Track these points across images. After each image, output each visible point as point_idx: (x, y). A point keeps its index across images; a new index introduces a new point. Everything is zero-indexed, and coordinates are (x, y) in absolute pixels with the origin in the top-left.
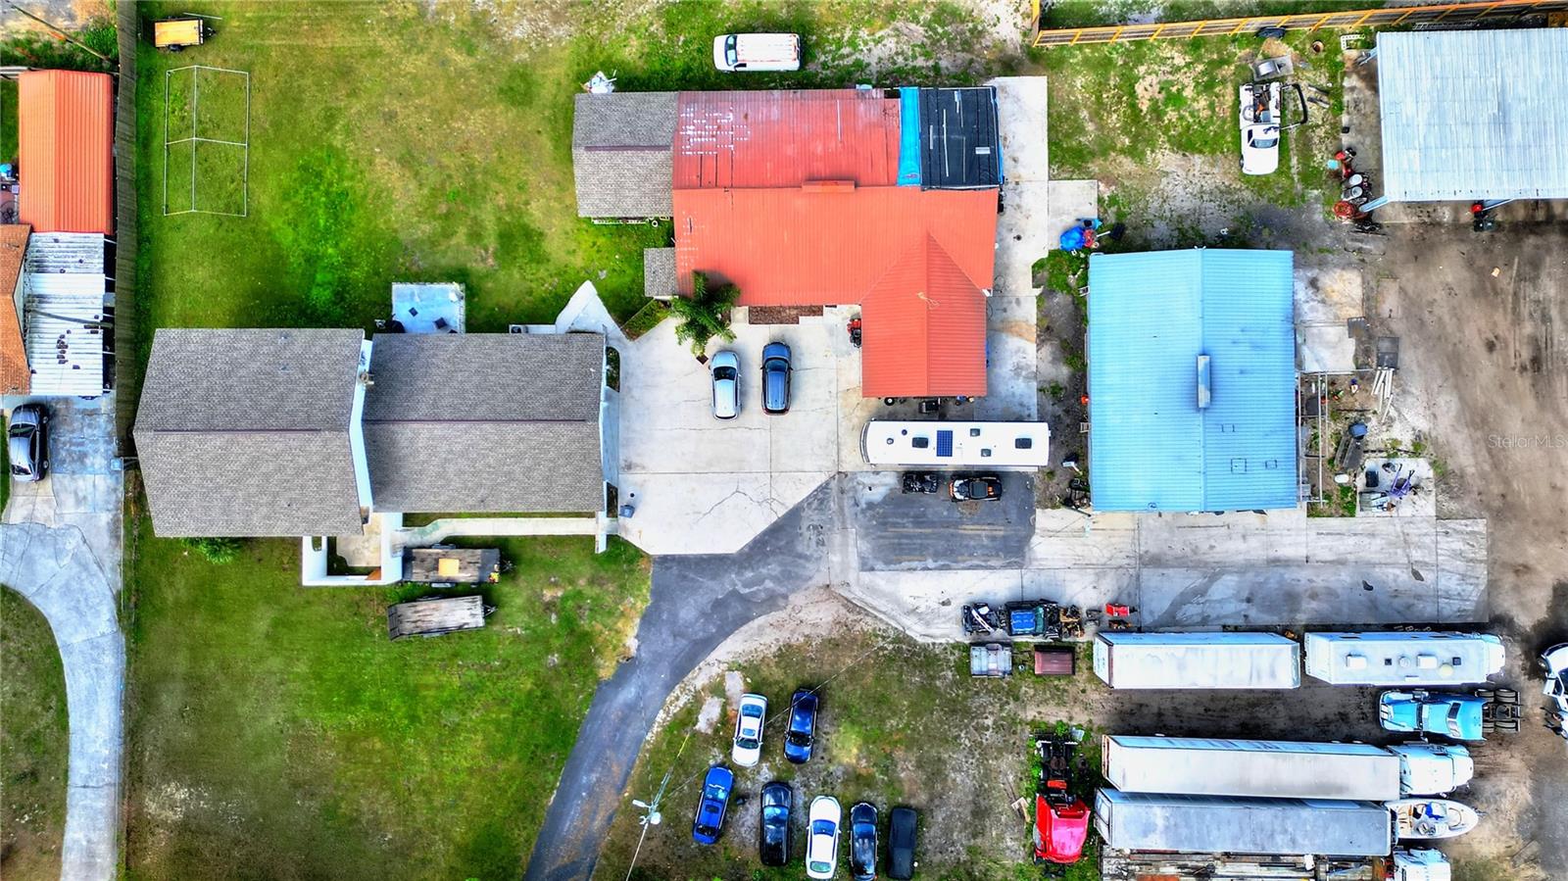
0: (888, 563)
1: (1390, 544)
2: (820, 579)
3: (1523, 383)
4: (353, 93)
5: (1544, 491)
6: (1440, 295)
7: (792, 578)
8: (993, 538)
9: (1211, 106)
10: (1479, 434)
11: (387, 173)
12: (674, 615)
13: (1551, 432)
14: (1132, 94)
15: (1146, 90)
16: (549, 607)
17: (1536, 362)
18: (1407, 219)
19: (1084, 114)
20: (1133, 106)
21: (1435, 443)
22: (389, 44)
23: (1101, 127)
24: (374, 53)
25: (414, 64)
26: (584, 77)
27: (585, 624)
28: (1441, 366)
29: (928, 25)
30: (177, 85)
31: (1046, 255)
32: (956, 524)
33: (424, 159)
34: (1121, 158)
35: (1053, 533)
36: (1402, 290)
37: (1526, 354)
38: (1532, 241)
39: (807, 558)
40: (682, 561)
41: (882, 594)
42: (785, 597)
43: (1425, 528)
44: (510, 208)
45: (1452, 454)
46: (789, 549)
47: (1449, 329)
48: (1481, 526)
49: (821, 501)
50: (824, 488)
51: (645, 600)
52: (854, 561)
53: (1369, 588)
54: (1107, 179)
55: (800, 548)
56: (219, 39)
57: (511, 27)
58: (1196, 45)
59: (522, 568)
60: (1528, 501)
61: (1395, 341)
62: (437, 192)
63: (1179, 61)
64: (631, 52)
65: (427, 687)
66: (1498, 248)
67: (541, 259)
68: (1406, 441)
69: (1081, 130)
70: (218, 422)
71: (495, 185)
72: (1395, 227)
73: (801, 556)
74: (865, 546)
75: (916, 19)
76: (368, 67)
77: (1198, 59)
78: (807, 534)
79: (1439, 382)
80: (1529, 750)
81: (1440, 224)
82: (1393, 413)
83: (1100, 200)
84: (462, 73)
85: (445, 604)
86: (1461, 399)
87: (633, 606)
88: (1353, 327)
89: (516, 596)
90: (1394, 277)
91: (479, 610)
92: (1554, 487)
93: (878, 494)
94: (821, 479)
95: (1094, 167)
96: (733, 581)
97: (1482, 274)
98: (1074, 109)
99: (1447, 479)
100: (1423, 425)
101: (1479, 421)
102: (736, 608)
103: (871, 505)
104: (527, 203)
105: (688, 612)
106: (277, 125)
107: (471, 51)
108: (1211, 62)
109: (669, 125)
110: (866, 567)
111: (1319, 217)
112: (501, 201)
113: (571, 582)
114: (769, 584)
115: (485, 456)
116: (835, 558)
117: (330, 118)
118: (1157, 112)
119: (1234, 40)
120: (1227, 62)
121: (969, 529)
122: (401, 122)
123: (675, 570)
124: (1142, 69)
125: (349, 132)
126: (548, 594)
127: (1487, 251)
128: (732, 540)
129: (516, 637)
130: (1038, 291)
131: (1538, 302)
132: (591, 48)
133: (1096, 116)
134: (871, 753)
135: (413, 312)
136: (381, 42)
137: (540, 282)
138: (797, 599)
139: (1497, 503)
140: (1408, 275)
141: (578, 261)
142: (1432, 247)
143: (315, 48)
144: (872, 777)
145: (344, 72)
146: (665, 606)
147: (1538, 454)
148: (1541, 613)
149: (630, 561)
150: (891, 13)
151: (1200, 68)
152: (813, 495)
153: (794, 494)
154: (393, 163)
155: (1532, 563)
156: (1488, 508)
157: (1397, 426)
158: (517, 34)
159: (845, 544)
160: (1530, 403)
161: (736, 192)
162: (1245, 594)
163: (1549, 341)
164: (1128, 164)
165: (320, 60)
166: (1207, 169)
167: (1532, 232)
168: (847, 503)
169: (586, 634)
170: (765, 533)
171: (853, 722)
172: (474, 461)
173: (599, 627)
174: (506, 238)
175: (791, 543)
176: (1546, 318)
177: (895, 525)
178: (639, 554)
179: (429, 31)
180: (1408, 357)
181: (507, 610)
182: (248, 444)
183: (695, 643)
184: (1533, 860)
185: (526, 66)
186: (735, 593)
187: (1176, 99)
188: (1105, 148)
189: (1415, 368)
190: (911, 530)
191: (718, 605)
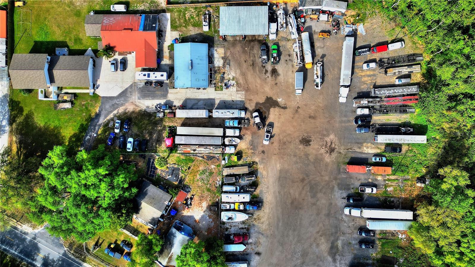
0: (143, 98)
1: (229, 96)
2: (131, 101)
3: (251, 68)
4: (49, 15)
5: (254, 87)
6: (237, 52)
7: (126, 101)
8: (161, 94)
9: (199, 19)
10: (243, 77)
11: (55, 29)
12: (105, 107)
13: (256, 76)
14: (185, 16)
15: (187, 15)
16: (83, 105)
17: (253, 64)
18: (231, 39)
19: (177, 20)
20: (185, 19)
21: (236, 78)
22: (55, 6)
23: (180, 22)
24: (53, 8)
25: (60, 9)
26: (89, 12)
27: (89, 108)
28: (237, 65)
29: (149, 4)
30: (19, 13)
31: (170, 44)
32: (155, 91)
33: (61, 26)
34: (183, 28)
35: (172, 93)
36: (231, 51)
37: (251, 63)
38: (252, 43)
39: (128, 97)
40: (106, 97)
41: (142, 104)
42: (125, 104)
43: (234, 93)
44: (76, 35)
45: (239, 80)
46: (125, 96)
47: (239, 58)
48: (244, 92)
49: (131, 87)
50: (132, 85)
51: (100, 104)
52: (137, 98)
53: (225, 103)
54: (181, 31)
55: (127, 95)
56: (26, 5)
57: (77, 3)
58: (196, 8)
59: (78, 98)
60: (252, 88)
61: (230, 60)
62: (64, 32)
63: (193, 11)
64: (97, 8)
65: (62, 119)
66: (247, 44)
67: (81, 44)
68: (231, 78)
69: (177, 23)
70: (22, 69)
71: (74, 31)
72: (230, 40)
73: (127, 97)
74: (139, 95)
75: (147, 3)
76: (52, 10)
77: (196, 11)
78: (128, 93)
79: (237, 67)
80: (251, 130)
81: (237, 40)
82: (229, 73)
83: (179, 35)
84: (68, 11)
85: (65, 104)
86: (240, 70)
87: (98, 105)
88: (223, 58)
89: (77, 103)
90: (229, 49)
91: (70, 105)
92: (256, 86)
93: (141, 86)
94: (131, 83)
95: (178, 29)
96: (115, 101)
97: (244, 49)
98: (175, 19)
99: (238, 84)
100: (234, 75)
101: (243, 74)
102: (116, 106)
103: (140, 88)
104: (79, 34)
105: (107, 106)
106: (36, 20)
107: (69, 7)
108: (199, 11)
109: (102, 20)
110: (139, 99)
111: (217, 39)
112: (75, 33)
113: (87, 101)
114: (122, 102)
115: (69, 76)
116: (133, 97)
117: (45, 19)
118: (189, 19)
119: (202, 7)
120: (201, 11)
121: (157, 92)
122: (57, 19)
123: (105, 99)
124: (187, 12)
125: (48, 21)
126: (83, 103)
127: (245, 45)
128: (115, 94)
129: (77, 110)
130: (169, 51)
131: (253, 54)
132: (91, 7)
133: (179, 20)
134: (139, 131)
135: (59, 53)
136: (54, 6)
137: (81, 47)
138: (127, 104)
139: (247, 89)
140: (232, 49)
141: (88, 44)
142: (235, 44)
143: (43, 7)
144: (139, 135)
145: (48, 11)
146: (103, 105)
147: (253, 80)
148: (254, 108)
149: (97, 97)
150: (143, 2)
151: (197, 12)
152: (130, 86)
153: (127, 86)
154: (56, 27)
155: (252, 99)
156: (245, 90)
157: (230, 75)
158: (78, 4)
159: (135, 95)
160: (252, 71)
161: (112, 31)
162: (204, 104)
163: (255, 61)
164: (184, 29)
165: (44, 9)
166: (198, 30)
167: (252, 42)
168: (136, 88)
169: (90, 110)
170: (121, 93)
171: (136, 126)
172: (67, 77)
173: (92, 109)
174: (76, 40)
175: (126, 94)
176: (255, 57)
177: (144, 91)
178: (99, 96)
179: (62, 4)
180: (231, 63)
181: (76, 105)
182: (27, 72)
183: (109, 112)
184: (251, 149)
185: (79, 10)
186: (116, 103)
187: (193, 18)
188: (180, 26)
189: (233, 65)
190: (147, 92)
191: (113, 105)
